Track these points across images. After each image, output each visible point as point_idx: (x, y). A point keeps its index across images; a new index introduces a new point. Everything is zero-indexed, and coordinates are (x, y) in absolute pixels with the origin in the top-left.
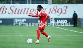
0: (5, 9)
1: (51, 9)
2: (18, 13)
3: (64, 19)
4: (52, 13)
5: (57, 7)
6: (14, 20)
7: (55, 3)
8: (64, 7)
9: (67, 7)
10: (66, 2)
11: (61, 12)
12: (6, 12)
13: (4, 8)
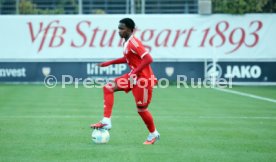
0: (60, 31)
1: (207, 31)
2: (101, 45)
3: (252, 64)
4: (211, 42)
5: (227, 25)
6: (89, 66)
7: (222, 12)
8: (252, 23)
9: (260, 25)
10: (259, 6)
11: (242, 41)
12: (62, 40)
13: (56, 29)
